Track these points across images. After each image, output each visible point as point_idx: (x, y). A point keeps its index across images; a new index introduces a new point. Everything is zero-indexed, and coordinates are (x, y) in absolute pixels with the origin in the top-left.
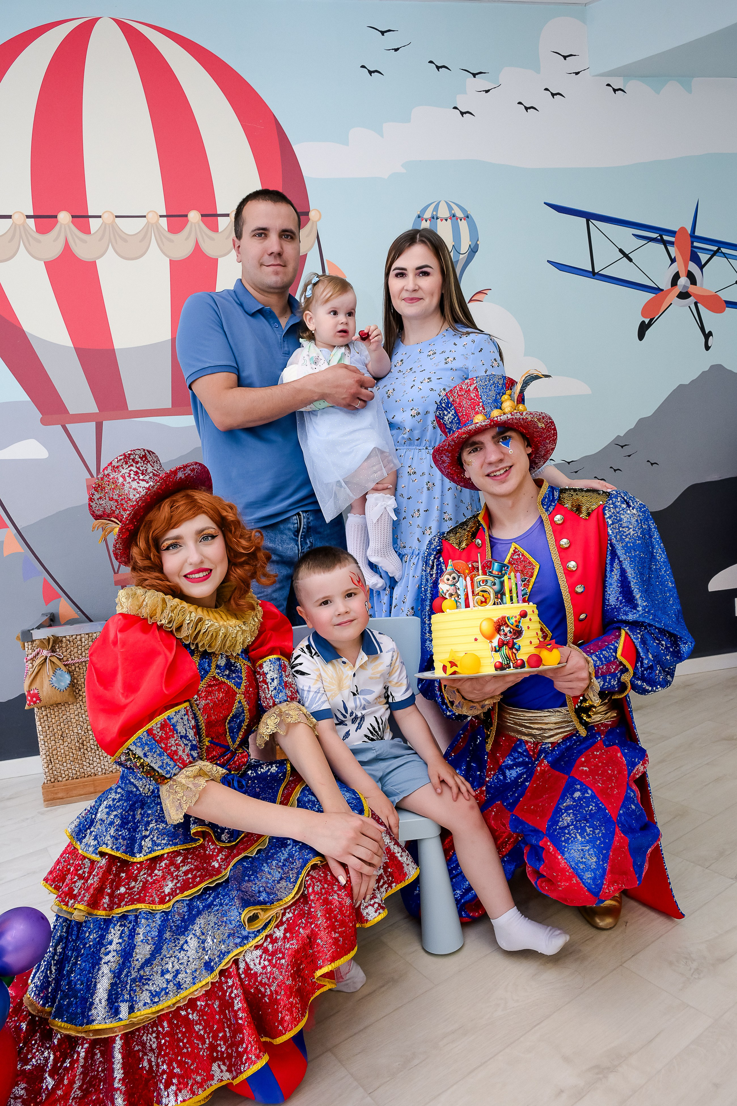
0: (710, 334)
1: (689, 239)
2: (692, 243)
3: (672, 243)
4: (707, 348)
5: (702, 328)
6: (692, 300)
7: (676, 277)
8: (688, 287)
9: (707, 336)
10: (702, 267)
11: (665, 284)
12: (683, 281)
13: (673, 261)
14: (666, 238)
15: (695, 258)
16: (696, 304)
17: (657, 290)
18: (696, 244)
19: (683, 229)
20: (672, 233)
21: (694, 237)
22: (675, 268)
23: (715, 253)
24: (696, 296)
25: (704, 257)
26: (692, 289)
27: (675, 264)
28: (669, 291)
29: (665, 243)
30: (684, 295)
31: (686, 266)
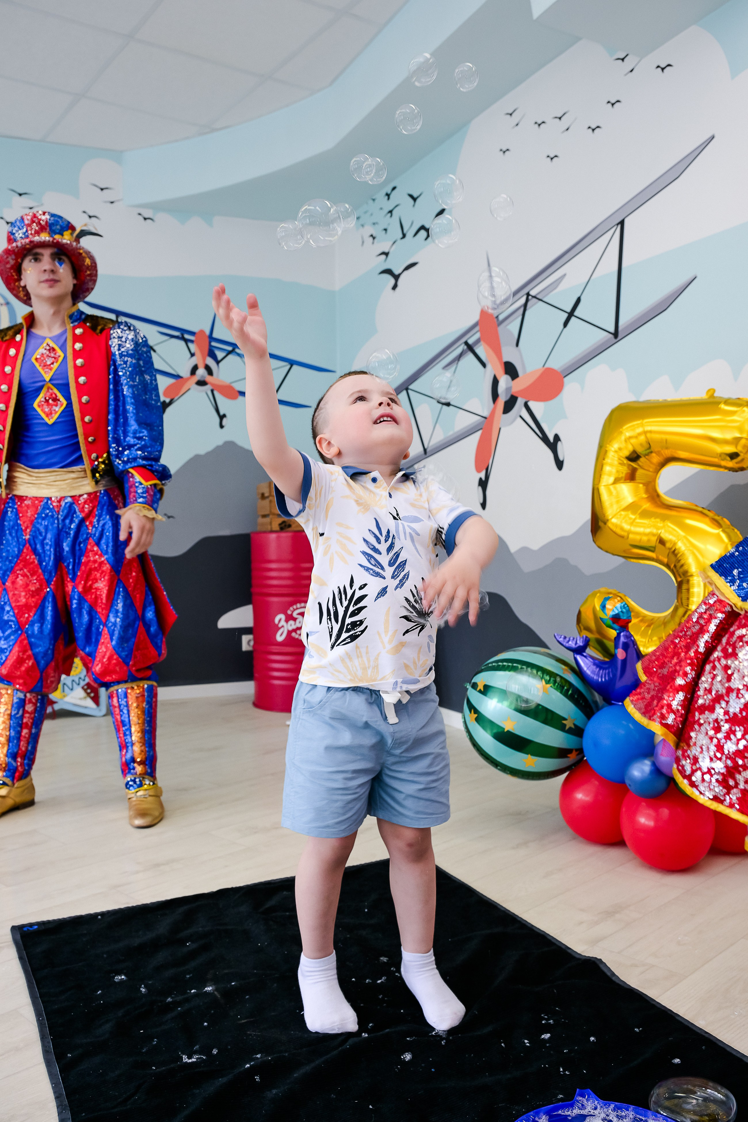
0: (224, 416)
1: (207, 340)
2: (210, 343)
3: (192, 341)
4: (222, 426)
5: (217, 410)
6: (208, 388)
7: (194, 370)
8: (205, 377)
9: (222, 417)
10: (218, 362)
11: (185, 373)
12: (201, 372)
13: (192, 355)
14: (187, 336)
15: (212, 354)
16: (212, 391)
17: (177, 377)
18: (214, 344)
19: (202, 332)
20: (192, 333)
21: (211, 338)
22: (194, 361)
23: (229, 353)
24: (212, 385)
25: (220, 355)
26: (208, 378)
27: (194, 358)
28: (188, 379)
29: (186, 341)
30: (201, 383)
31: (204, 360)
